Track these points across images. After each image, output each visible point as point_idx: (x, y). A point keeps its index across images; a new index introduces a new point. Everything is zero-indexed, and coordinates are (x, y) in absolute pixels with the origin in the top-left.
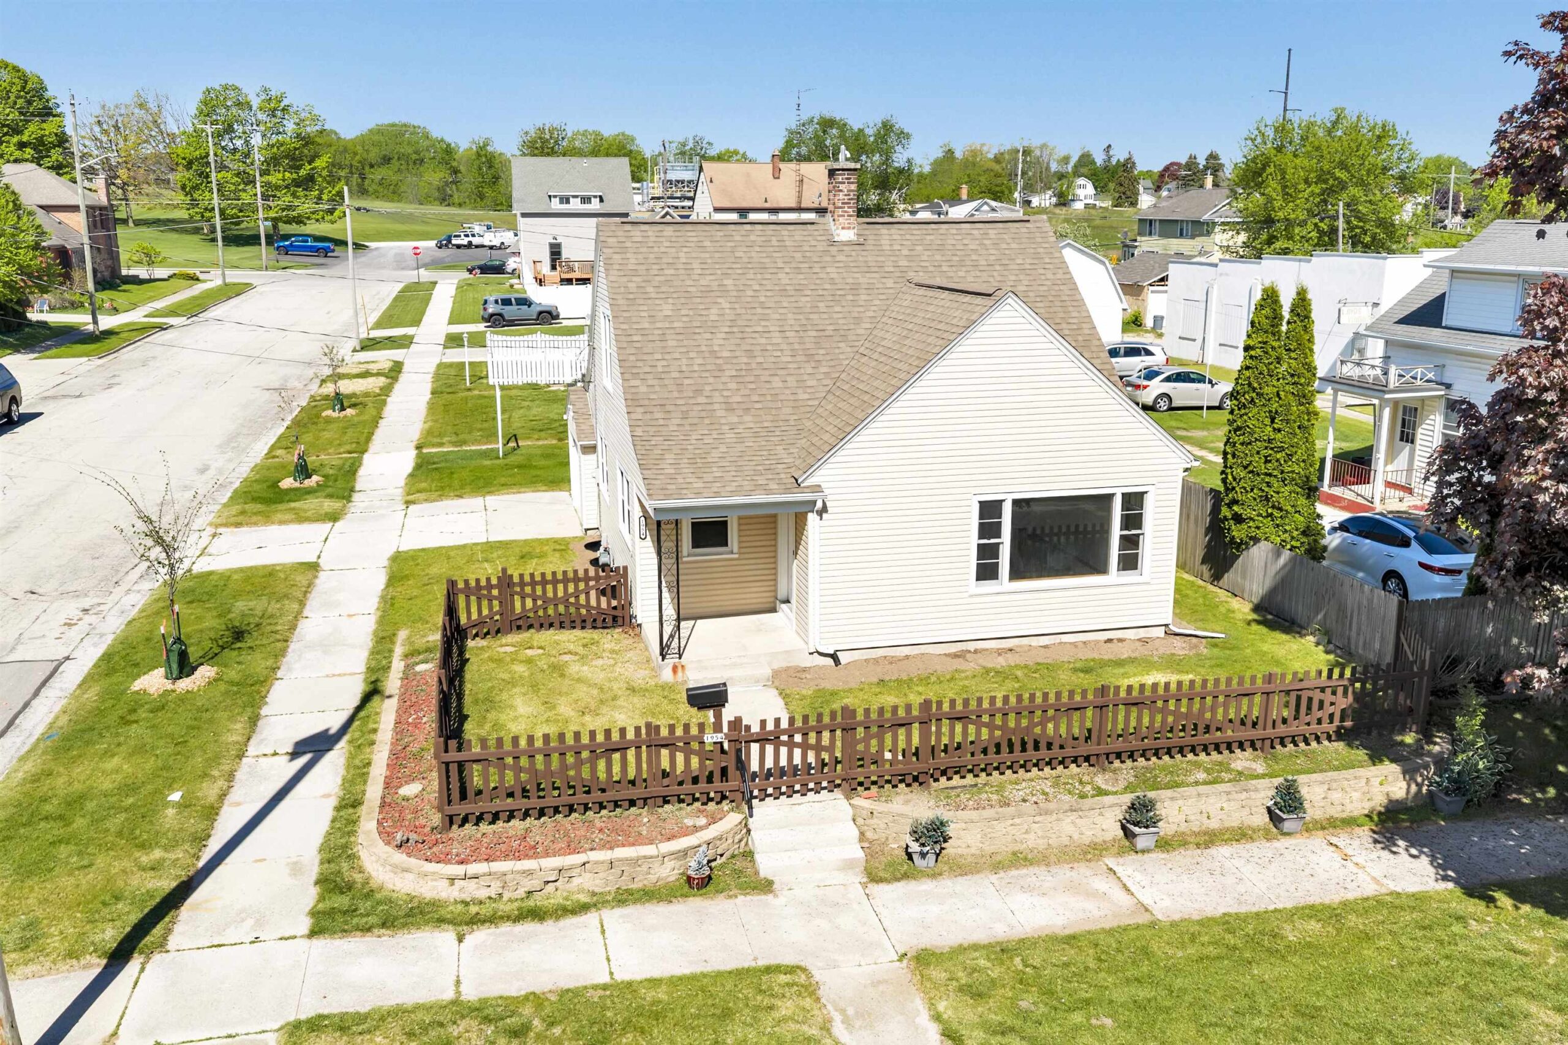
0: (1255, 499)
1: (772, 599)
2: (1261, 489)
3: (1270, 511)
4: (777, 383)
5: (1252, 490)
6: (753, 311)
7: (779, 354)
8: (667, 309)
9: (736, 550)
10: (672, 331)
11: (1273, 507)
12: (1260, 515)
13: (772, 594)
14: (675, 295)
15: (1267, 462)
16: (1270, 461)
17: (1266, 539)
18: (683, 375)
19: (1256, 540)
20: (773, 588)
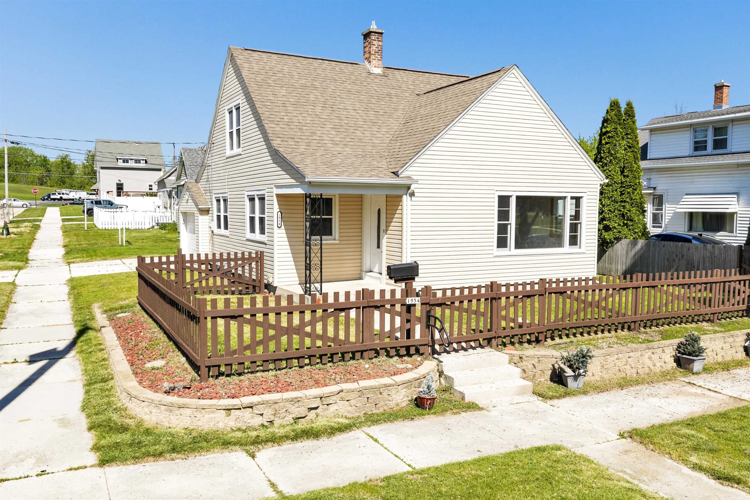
0: (616, 216)
1: (359, 272)
2: (620, 210)
3: (625, 222)
4: (359, 133)
5: (614, 212)
6: (335, 99)
7: (356, 120)
8: (283, 92)
9: (337, 238)
10: (289, 103)
11: (627, 220)
12: (619, 225)
13: (359, 268)
14: (286, 86)
15: (622, 194)
16: (623, 194)
17: (625, 238)
18: (301, 124)
19: (618, 239)
20: (359, 265)
